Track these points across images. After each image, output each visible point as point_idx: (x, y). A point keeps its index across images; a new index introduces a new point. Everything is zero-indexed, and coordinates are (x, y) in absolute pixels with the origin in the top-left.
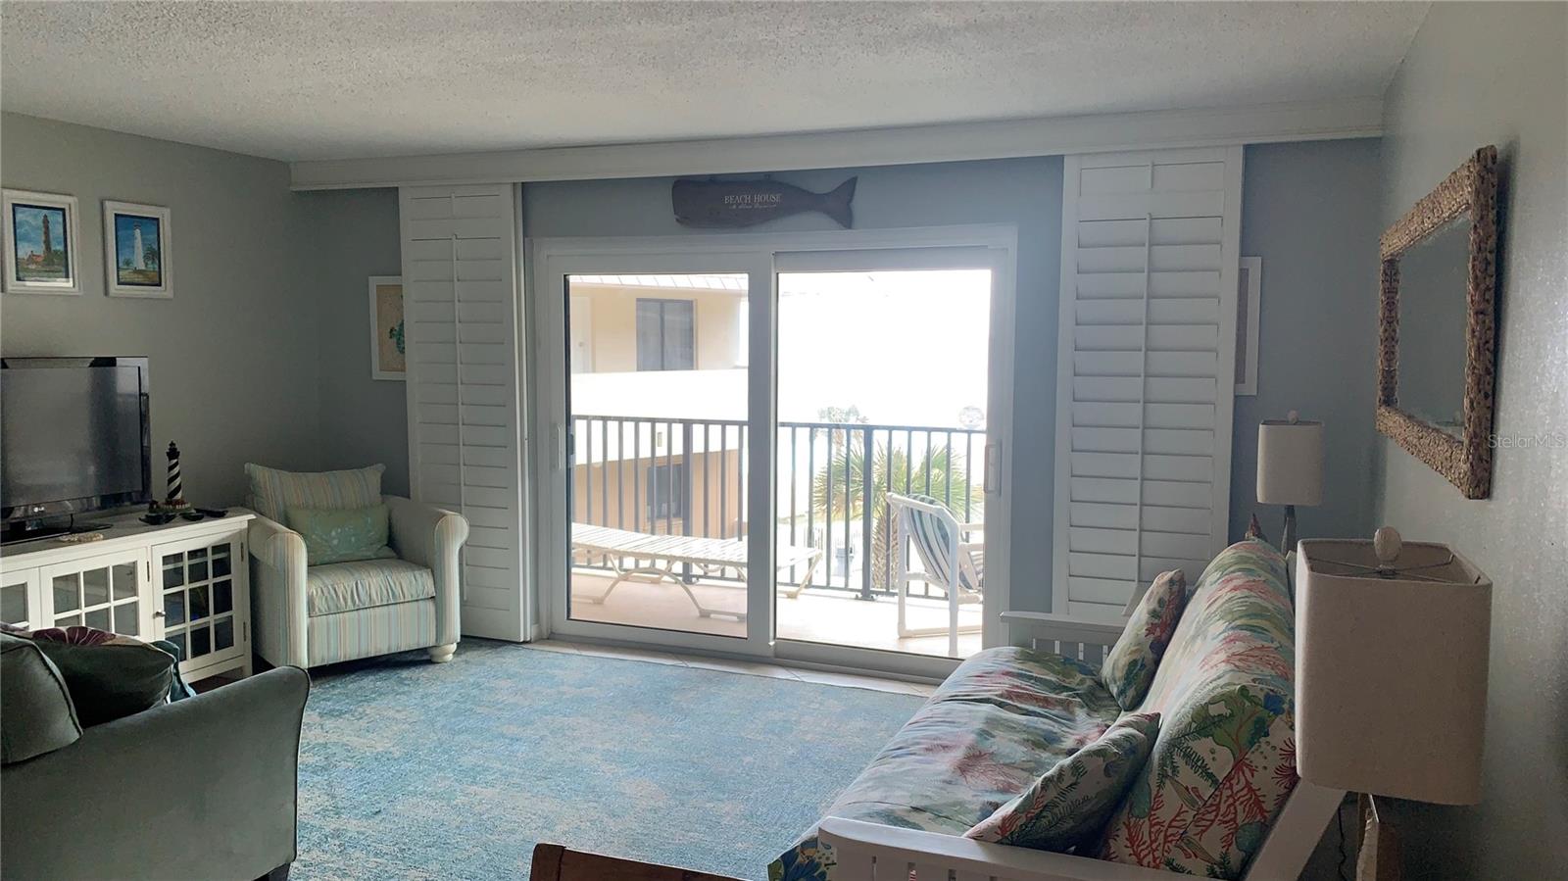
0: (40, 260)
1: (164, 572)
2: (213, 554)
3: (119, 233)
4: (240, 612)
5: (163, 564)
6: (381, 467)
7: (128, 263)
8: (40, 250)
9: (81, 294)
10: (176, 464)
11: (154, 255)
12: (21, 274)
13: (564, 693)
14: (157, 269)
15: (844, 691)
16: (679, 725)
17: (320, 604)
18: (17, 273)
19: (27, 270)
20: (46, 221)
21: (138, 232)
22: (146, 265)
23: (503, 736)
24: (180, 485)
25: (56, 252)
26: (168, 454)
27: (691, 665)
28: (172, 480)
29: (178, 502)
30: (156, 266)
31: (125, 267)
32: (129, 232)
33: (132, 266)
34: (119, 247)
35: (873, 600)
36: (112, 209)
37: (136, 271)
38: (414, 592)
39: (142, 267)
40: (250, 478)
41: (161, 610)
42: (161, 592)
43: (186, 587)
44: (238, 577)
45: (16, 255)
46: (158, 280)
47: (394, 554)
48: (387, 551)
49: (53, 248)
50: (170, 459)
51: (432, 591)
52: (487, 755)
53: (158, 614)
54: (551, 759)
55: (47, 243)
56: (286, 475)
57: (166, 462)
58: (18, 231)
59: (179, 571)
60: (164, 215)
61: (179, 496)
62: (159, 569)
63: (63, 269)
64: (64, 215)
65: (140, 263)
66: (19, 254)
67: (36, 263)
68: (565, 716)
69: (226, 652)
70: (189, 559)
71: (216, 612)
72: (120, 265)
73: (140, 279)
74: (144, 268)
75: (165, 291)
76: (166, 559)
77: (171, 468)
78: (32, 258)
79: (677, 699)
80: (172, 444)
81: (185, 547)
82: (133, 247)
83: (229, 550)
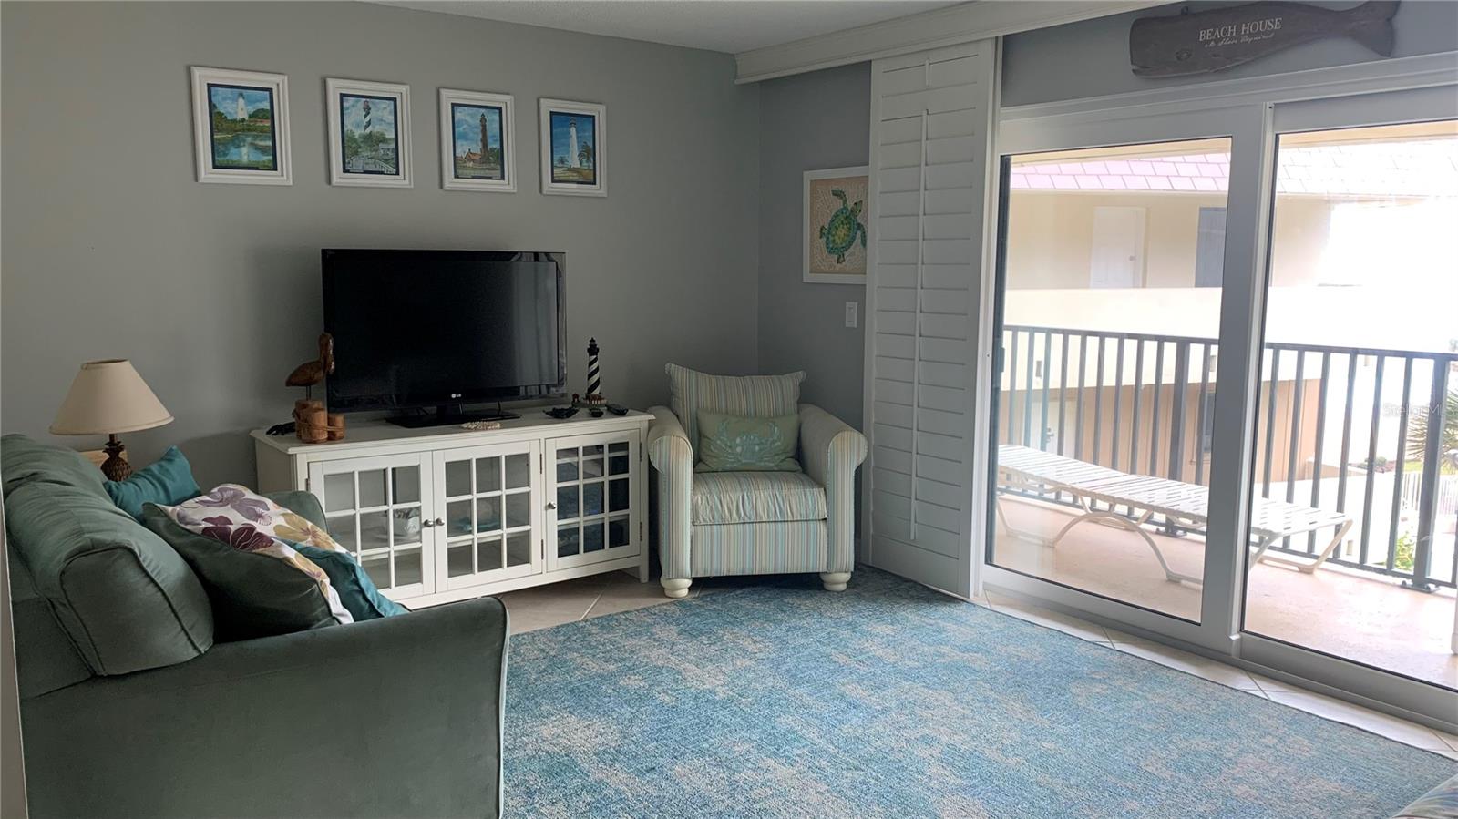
0: (477, 158)
1: (558, 465)
2: (610, 451)
3: (554, 131)
4: (636, 513)
5: (557, 458)
6: (801, 375)
7: (562, 161)
8: (477, 148)
9: (515, 191)
10: (596, 360)
11: (589, 152)
12: (460, 172)
13: (943, 655)
14: (592, 168)
15: (1326, 726)
16: (1061, 729)
17: (704, 513)
18: (455, 171)
19: (465, 168)
20: (483, 119)
21: (573, 130)
22: (581, 163)
23: (842, 696)
24: (598, 381)
25: (493, 150)
26: (589, 350)
27: (1120, 647)
28: (591, 375)
29: (595, 398)
30: (591, 164)
31: (561, 165)
32: (565, 129)
33: (567, 164)
34: (554, 145)
35: (1429, 591)
36: (548, 106)
37: (570, 169)
38: (803, 512)
39: (576, 164)
40: (670, 377)
41: (555, 503)
42: (553, 485)
43: (581, 482)
44: (636, 478)
45: (454, 154)
46: (592, 178)
47: (800, 468)
48: (791, 464)
49: (490, 147)
50: (590, 355)
51: (823, 513)
52: (810, 719)
53: (550, 506)
54: (879, 743)
55: (485, 144)
56: (705, 379)
57: (587, 358)
58: (456, 130)
59: (575, 467)
60: (599, 112)
61: (596, 392)
62: (552, 463)
63: (499, 167)
64: (501, 113)
65: (575, 162)
66: (457, 152)
67: (473, 161)
68: (927, 687)
69: (620, 551)
70: (584, 455)
71: (611, 509)
72: (555, 163)
73: (575, 176)
74: (579, 166)
75: (599, 189)
76: (561, 453)
77: (591, 364)
78: (469, 157)
79: (1075, 691)
80: (593, 340)
81: (580, 443)
82: (569, 145)
83: (628, 449)
